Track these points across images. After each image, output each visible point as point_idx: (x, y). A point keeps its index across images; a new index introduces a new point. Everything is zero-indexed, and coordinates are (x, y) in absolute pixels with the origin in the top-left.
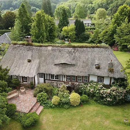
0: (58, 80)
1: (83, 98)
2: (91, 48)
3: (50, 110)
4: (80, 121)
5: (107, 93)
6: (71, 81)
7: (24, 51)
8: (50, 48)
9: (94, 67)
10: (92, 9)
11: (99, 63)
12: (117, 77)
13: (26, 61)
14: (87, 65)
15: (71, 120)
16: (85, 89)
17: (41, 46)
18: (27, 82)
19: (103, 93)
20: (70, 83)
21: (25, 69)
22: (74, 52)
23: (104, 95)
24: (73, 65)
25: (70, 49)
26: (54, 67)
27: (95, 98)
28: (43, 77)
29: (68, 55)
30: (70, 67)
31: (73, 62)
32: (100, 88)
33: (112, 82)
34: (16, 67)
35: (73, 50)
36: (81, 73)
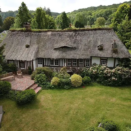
0: (58, 66)
1: (85, 79)
2: (93, 31)
3: (49, 90)
4: (82, 99)
5: (112, 73)
6: (72, 66)
7: (22, 37)
8: (49, 33)
9: (97, 48)
10: (91, 20)
11: (102, 44)
12: (121, 57)
13: (24, 47)
14: (89, 47)
15: (73, 98)
16: (87, 72)
17: (40, 32)
18: (24, 67)
19: (107, 73)
20: (71, 68)
21: (23, 54)
22: (75, 35)
23: (109, 75)
24: (74, 49)
25: (71, 33)
26: (54, 51)
27: (98, 80)
28: (41, 64)
29: (68, 39)
30: (71, 50)
31: (75, 45)
32: (103, 69)
33: (116, 65)
34: (13, 52)
35: (74, 34)
36: (83, 56)
